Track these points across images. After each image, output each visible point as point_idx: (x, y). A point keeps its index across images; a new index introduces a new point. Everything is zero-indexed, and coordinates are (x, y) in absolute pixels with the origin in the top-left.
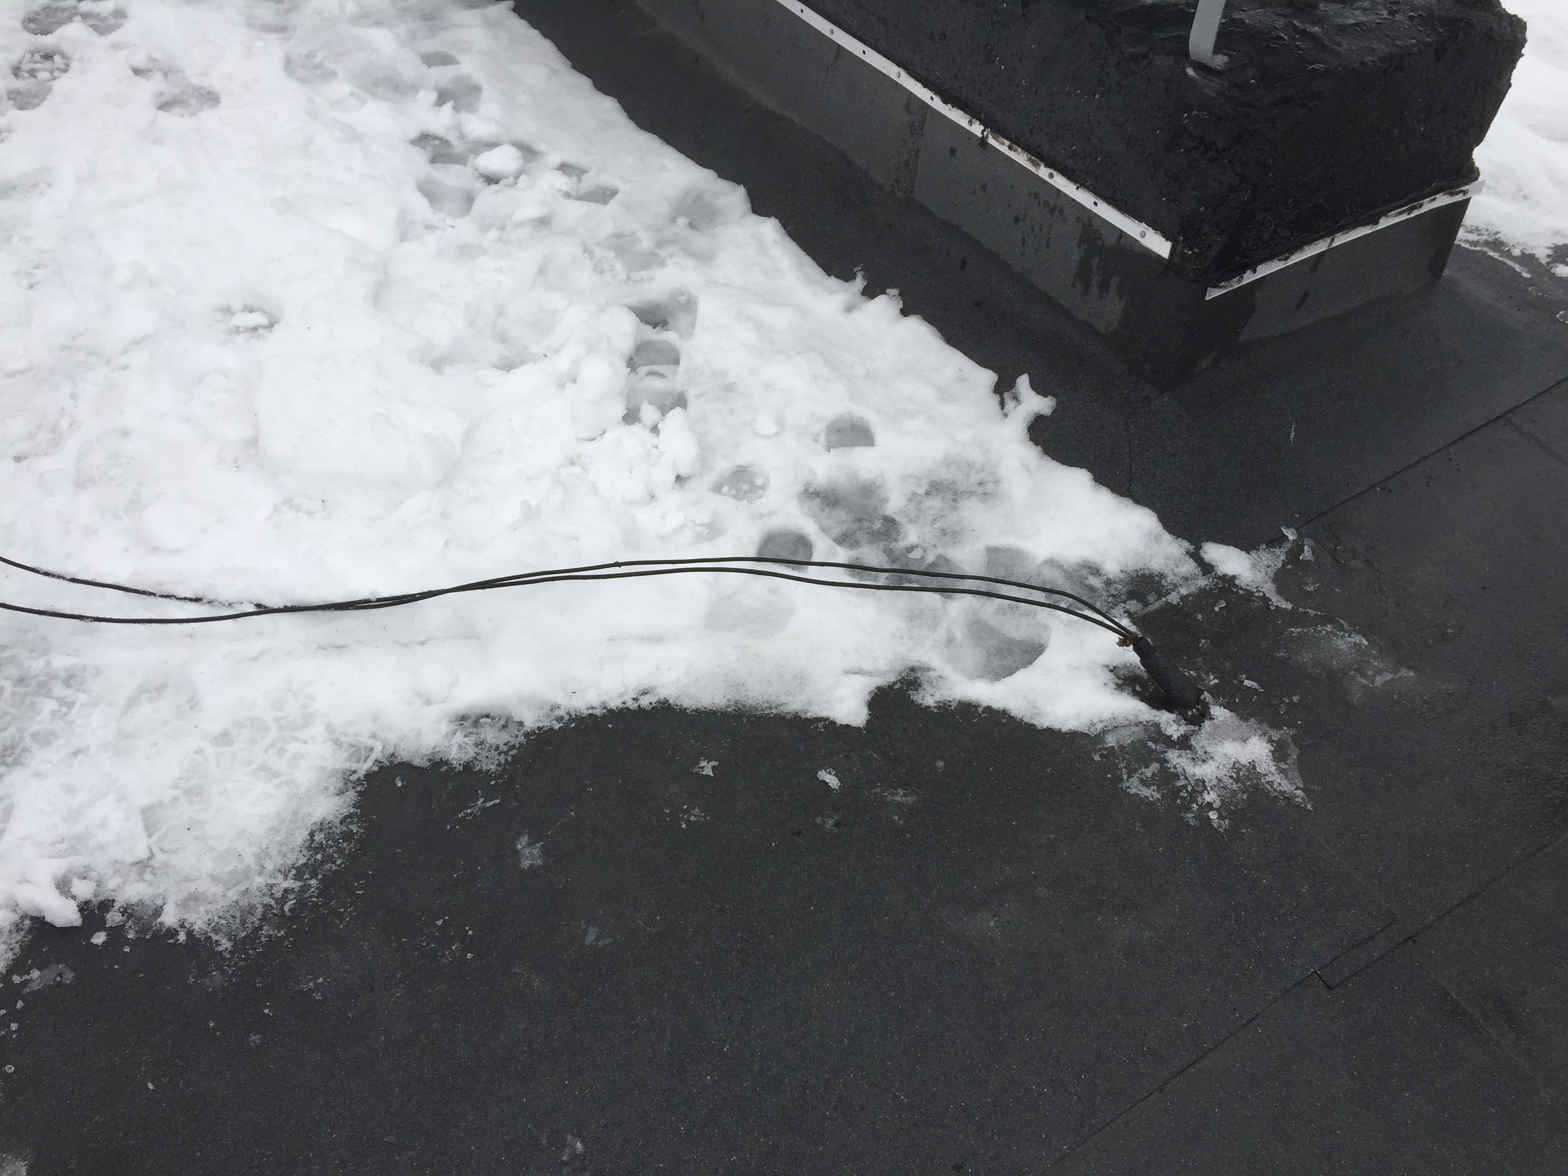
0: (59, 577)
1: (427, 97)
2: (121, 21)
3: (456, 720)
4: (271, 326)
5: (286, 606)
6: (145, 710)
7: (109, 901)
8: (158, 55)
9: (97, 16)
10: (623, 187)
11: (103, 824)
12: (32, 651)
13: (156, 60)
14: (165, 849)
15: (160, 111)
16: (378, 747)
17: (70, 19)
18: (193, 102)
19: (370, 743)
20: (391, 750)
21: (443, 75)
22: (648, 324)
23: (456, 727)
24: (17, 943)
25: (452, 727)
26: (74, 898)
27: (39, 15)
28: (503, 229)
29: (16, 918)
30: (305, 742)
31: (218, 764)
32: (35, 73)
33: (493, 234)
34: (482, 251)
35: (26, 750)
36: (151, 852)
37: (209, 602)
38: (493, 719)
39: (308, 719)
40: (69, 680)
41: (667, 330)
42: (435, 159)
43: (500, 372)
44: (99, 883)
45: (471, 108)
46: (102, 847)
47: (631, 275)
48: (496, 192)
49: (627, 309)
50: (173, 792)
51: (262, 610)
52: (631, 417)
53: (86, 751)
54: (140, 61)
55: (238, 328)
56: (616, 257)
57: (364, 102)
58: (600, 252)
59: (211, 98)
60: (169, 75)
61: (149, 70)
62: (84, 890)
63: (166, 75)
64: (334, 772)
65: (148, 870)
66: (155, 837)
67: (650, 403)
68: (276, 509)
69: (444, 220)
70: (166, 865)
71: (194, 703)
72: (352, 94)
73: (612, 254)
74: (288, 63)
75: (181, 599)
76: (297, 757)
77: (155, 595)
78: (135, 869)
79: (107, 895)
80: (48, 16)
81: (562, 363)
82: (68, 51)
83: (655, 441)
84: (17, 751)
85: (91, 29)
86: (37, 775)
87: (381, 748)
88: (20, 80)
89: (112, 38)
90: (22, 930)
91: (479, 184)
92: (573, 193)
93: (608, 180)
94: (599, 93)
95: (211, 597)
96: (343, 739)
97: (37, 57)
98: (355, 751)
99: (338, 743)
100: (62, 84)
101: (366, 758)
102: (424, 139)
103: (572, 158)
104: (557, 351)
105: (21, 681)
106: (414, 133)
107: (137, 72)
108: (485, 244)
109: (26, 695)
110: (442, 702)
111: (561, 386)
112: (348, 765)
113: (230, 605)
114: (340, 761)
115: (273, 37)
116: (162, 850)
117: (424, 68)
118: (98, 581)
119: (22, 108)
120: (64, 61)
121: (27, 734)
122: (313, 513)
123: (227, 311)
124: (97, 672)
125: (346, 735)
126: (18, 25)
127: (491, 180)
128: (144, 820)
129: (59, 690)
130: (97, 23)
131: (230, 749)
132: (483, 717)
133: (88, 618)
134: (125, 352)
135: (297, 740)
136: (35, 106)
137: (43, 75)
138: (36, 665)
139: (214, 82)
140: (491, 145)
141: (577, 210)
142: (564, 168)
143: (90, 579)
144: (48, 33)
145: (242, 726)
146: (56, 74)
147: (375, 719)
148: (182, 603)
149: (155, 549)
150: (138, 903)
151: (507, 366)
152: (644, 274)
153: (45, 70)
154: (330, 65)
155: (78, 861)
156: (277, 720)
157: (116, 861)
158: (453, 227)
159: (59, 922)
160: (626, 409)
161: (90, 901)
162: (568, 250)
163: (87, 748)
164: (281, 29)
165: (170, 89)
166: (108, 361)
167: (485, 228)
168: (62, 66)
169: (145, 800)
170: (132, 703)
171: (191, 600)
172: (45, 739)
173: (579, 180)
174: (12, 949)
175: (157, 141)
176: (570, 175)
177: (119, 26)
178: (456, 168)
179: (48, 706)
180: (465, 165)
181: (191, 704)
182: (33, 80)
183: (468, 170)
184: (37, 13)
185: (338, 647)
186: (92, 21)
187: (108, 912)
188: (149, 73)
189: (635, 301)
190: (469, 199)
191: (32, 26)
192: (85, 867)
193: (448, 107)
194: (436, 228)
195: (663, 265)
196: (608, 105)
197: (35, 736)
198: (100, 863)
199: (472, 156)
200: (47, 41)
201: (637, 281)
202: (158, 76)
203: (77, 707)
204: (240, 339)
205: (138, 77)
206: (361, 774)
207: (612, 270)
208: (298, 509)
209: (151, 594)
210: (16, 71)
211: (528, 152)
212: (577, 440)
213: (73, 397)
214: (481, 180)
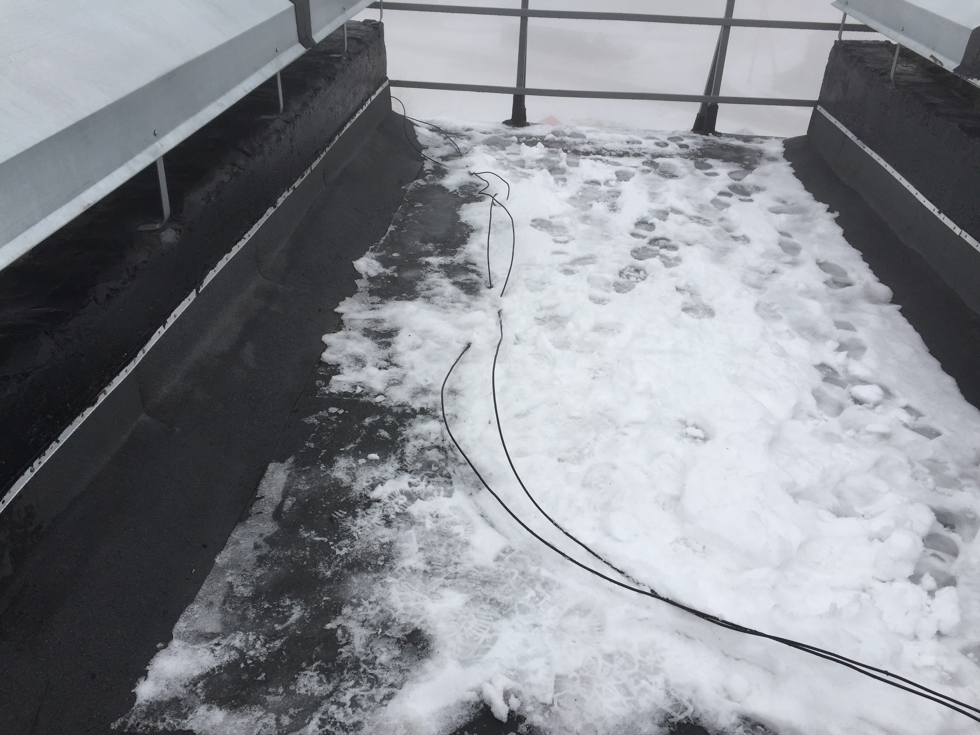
0: (561, 529)
1: (832, 344)
2: (679, 263)
3: (742, 718)
4: (705, 440)
5: (667, 599)
6: (575, 621)
7: (523, 717)
8: (691, 284)
9: (667, 258)
10: (946, 433)
11: (535, 672)
12: (533, 561)
13: (689, 286)
14: (560, 705)
15: (683, 312)
16: (691, 709)
17: (654, 256)
18: (701, 311)
19: (687, 704)
20: (698, 716)
21: (845, 335)
22: (942, 523)
23: (741, 723)
24: (473, 714)
25: (738, 721)
26: (509, 706)
27: (640, 250)
28: (857, 431)
29: (478, 700)
30: (651, 683)
31: (602, 671)
32: (629, 277)
33: (851, 432)
34: (841, 440)
35: (513, 611)
36: (553, 702)
37: (627, 577)
38: (766, 730)
39: (657, 671)
40: (545, 584)
41: (954, 532)
42: (826, 379)
43: (833, 515)
44: (522, 704)
45: (856, 358)
46: (530, 685)
47: (937, 488)
48: (859, 409)
49: (929, 508)
50: (575, 674)
51: (654, 594)
52: (915, 579)
53: (540, 627)
54: (681, 285)
55: (687, 434)
56: (929, 474)
57: (794, 337)
58: (918, 467)
59: (710, 312)
60: (693, 295)
61: (684, 290)
62: (515, 703)
63: (691, 295)
64: (661, 711)
65: (548, 712)
66: (558, 694)
67: (931, 575)
68: (677, 541)
69: (822, 415)
70: (557, 714)
71: (601, 629)
72: (788, 331)
73: (927, 471)
74: (757, 306)
75: (613, 568)
76: (643, 690)
77: (602, 559)
78: (541, 707)
79: (523, 713)
80: (644, 252)
81: (876, 525)
82: (647, 271)
83: (930, 602)
84: (509, 610)
85: (662, 263)
86: (514, 627)
87: (692, 711)
88: (621, 278)
89: (671, 270)
90: (478, 708)
91: (850, 402)
92: (910, 426)
93: (936, 425)
94: (944, 373)
95: (629, 574)
96: (672, 693)
97: (633, 270)
98: (677, 705)
99: (668, 694)
100: (641, 285)
101: (682, 713)
102: (822, 366)
103: (915, 404)
104: (872, 516)
105: (523, 573)
106: (818, 362)
107: (678, 289)
108: (844, 436)
109: (523, 582)
110: (739, 702)
111: (871, 539)
112: (670, 711)
113: (638, 583)
114: (666, 705)
115: (753, 290)
116: (558, 704)
117: (834, 329)
118: (577, 539)
119: (618, 291)
120: (645, 275)
121: (516, 603)
122: (696, 551)
123: (685, 424)
124: (559, 587)
125: (675, 692)
126: (629, 252)
127: (858, 401)
128: (555, 682)
129: (538, 587)
130: (666, 261)
131: (611, 666)
132: (759, 725)
133: (567, 557)
134: (627, 426)
135: (647, 680)
136: (624, 292)
137: (633, 279)
138: (533, 569)
139: (715, 305)
140: (864, 382)
141: (910, 436)
142: (907, 408)
143: (574, 537)
144: (641, 260)
145: (621, 655)
146: (639, 280)
147: (694, 691)
148: (613, 570)
149: (608, 534)
150: (537, 727)
151: (838, 514)
152: (946, 490)
153: (634, 277)
154: (779, 313)
155: (518, 686)
156: (640, 661)
157: (534, 697)
158: (826, 421)
159: (497, 715)
160: (914, 572)
161: (514, 712)
162: (899, 458)
163: (541, 626)
164: (757, 287)
165: (691, 302)
166: (617, 428)
167: (846, 427)
168: (643, 277)
169: (560, 671)
170: (570, 612)
171: (618, 571)
172: (524, 610)
173: (917, 419)
174: (470, 716)
175: (676, 326)
176: (911, 415)
177: (677, 265)
178: (838, 388)
179: (531, 593)
180: (844, 388)
181: (598, 629)
182: (627, 280)
183: (845, 392)
184: (639, 249)
185: (687, 636)
186: (664, 259)
187: (521, 723)
188: (683, 292)
189: (936, 505)
190: (840, 408)
191: (635, 254)
192: (518, 691)
193: (844, 353)
194: (815, 418)
195: (961, 489)
196: (949, 382)
197: (520, 606)
198: (527, 694)
199: (850, 385)
200: (640, 263)
201: (940, 493)
202: (688, 294)
203: (544, 601)
204: (686, 441)
205: (678, 292)
206: (675, 720)
207: (924, 480)
208: (688, 546)
209: (600, 558)
210: (621, 273)
211: (887, 393)
212: (873, 577)
213: (595, 439)
214: (851, 399)
